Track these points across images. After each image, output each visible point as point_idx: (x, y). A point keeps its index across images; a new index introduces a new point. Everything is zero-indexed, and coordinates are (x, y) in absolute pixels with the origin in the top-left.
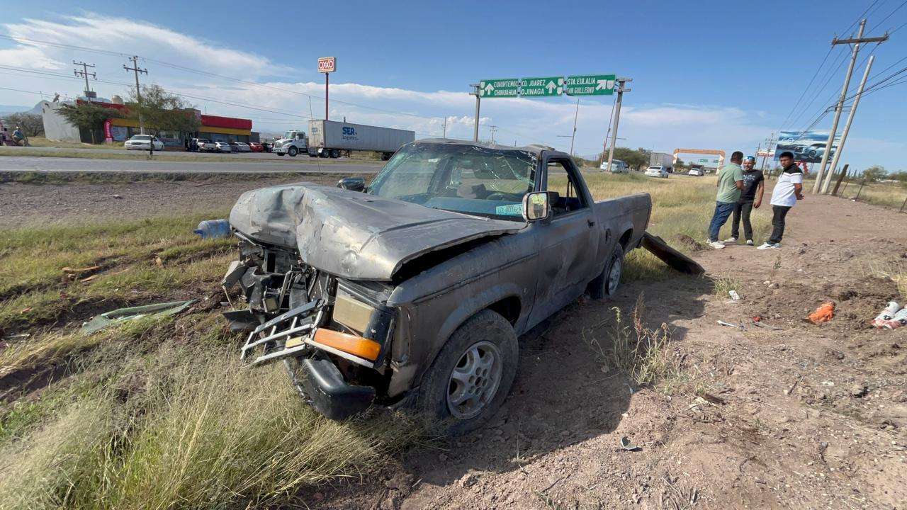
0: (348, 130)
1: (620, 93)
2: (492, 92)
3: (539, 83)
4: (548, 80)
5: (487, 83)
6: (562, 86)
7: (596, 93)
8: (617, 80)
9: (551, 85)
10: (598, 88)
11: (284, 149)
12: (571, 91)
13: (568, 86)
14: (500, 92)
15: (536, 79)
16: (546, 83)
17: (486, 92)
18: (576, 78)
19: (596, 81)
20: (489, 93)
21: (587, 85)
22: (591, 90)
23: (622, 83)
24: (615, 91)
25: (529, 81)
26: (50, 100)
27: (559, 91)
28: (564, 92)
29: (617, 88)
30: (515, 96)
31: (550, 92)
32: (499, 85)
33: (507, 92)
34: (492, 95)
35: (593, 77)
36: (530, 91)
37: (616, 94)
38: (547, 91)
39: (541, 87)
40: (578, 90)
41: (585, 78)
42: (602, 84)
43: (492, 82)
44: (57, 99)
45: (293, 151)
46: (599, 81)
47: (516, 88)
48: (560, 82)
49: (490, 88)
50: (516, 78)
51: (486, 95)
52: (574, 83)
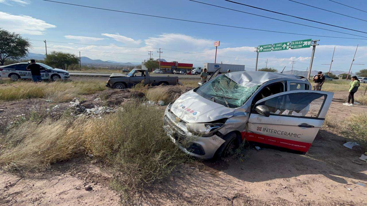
0: (217, 66)
1: (314, 46)
2: (262, 50)
3: (280, 45)
4: (283, 44)
5: (260, 47)
6: (289, 45)
7: (303, 47)
8: (312, 41)
9: (285, 45)
10: (303, 45)
11: (194, 72)
12: (292, 47)
13: (291, 45)
14: (265, 50)
15: (279, 44)
16: (283, 45)
17: (260, 50)
18: (294, 42)
19: (303, 42)
20: (261, 51)
21: (299, 44)
22: (301, 46)
23: (315, 42)
24: (311, 45)
25: (276, 44)
26: (143, 61)
27: (288, 47)
28: (290, 48)
29: (312, 44)
30: (271, 51)
31: (284, 48)
32: (265, 47)
33: (268, 50)
34: (262, 51)
35: (302, 41)
36: (276, 49)
37: (312, 47)
38: (283, 48)
39: (280, 47)
40: (295, 47)
41: (298, 41)
42: (306, 43)
43: (262, 46)
44: (145, 61)
45: (197, 73)
46: (304, 42)
47: (271, 48)
48: (288, 44)
49: (261, 48)
50: (271, 44)
51: (260, 51)
52: (294, 44)
